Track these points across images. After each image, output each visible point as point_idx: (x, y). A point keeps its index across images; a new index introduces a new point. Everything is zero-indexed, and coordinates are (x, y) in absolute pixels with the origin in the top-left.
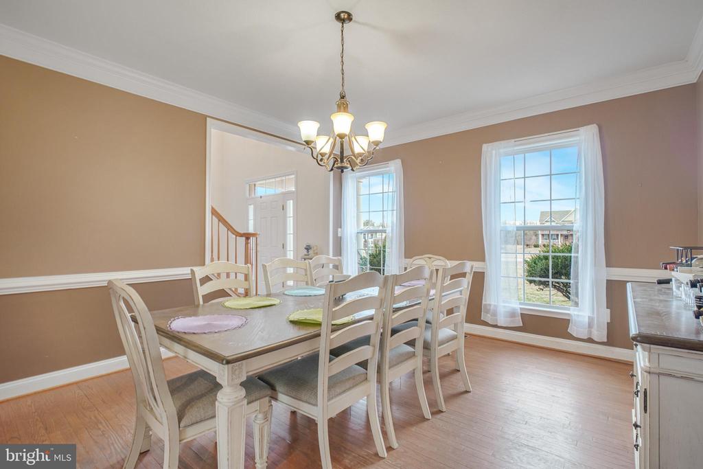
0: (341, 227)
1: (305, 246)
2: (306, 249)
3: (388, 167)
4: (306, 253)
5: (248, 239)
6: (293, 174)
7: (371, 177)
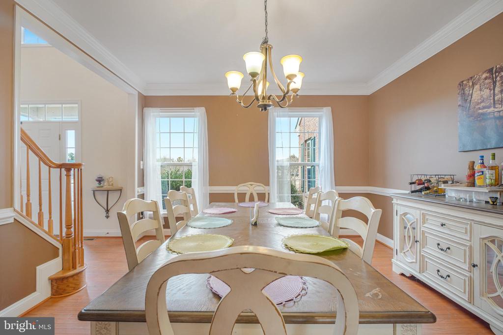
0: (143, 161)
1: (96, 178)
2: (97, 180)
3: (194, 112)
4: (98, 185)
5: (68, 170)
6: (77, 103)
7: (185, 118)
